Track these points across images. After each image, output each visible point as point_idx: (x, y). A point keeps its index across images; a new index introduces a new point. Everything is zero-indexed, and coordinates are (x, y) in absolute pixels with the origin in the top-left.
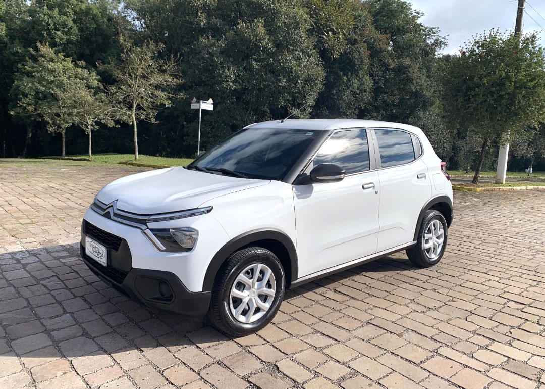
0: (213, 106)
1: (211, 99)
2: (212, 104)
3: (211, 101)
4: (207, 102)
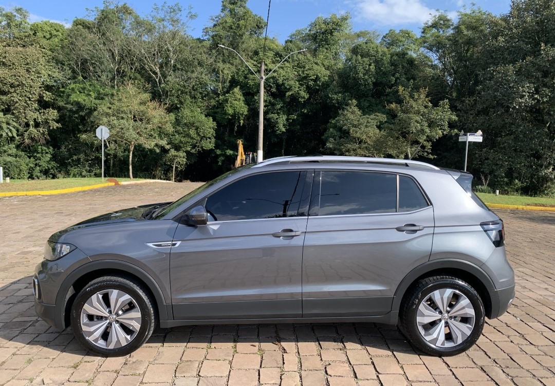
0: (482, 137)
1: (480, 131)
2: (481, 135)
4: (475, 134)
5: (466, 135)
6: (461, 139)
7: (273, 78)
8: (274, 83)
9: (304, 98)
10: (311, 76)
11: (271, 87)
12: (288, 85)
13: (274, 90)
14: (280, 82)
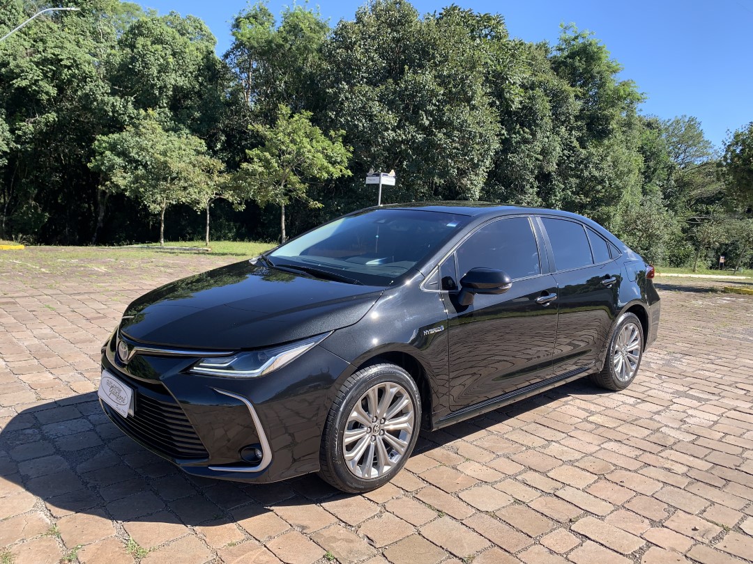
0: (394, 180)
2: (394, 177)
3: (393, 173)
4: (389, 174)
5: (378, 175)
6: (370, 180)
10: (61, 59)
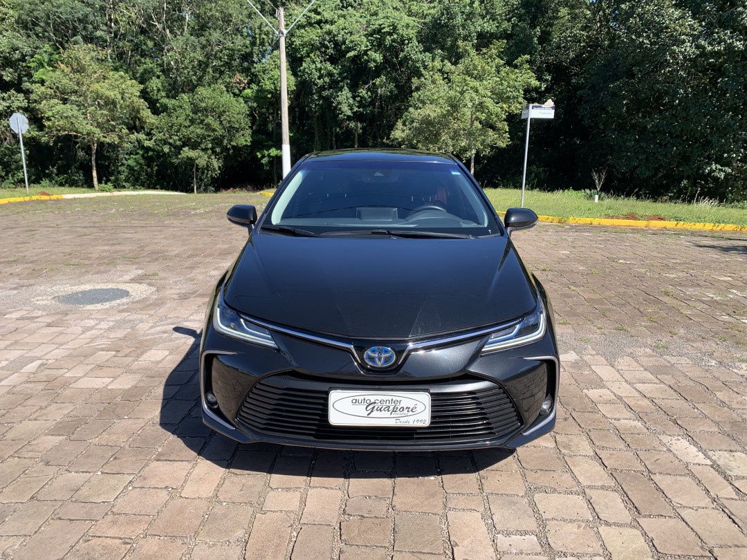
0: (554, 111)
1: (550, 101)
2: (552, 108)
3: (550, 103)
4: (543, 106)
5: (528, 108)
6: (524, 115)
7: (329, 33)
8: (332, 41)
9: (375, 61)
10: (384, 28)
11: (327, 47)
12: (352, 42)
13: (330, 51)
14: (340, 38)
